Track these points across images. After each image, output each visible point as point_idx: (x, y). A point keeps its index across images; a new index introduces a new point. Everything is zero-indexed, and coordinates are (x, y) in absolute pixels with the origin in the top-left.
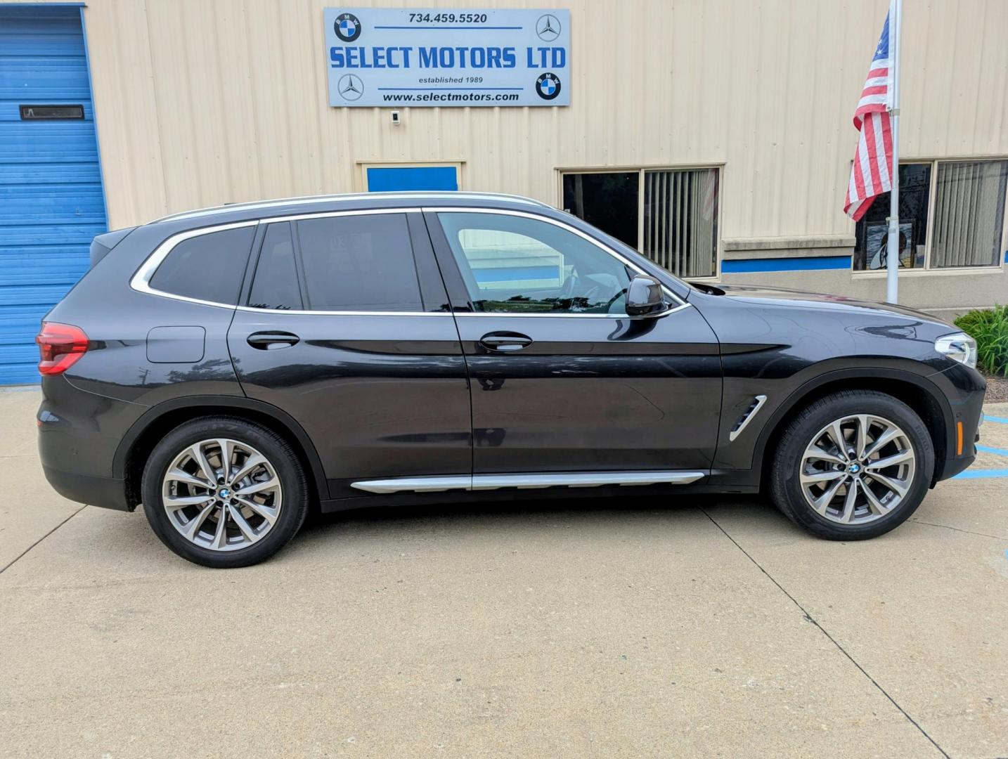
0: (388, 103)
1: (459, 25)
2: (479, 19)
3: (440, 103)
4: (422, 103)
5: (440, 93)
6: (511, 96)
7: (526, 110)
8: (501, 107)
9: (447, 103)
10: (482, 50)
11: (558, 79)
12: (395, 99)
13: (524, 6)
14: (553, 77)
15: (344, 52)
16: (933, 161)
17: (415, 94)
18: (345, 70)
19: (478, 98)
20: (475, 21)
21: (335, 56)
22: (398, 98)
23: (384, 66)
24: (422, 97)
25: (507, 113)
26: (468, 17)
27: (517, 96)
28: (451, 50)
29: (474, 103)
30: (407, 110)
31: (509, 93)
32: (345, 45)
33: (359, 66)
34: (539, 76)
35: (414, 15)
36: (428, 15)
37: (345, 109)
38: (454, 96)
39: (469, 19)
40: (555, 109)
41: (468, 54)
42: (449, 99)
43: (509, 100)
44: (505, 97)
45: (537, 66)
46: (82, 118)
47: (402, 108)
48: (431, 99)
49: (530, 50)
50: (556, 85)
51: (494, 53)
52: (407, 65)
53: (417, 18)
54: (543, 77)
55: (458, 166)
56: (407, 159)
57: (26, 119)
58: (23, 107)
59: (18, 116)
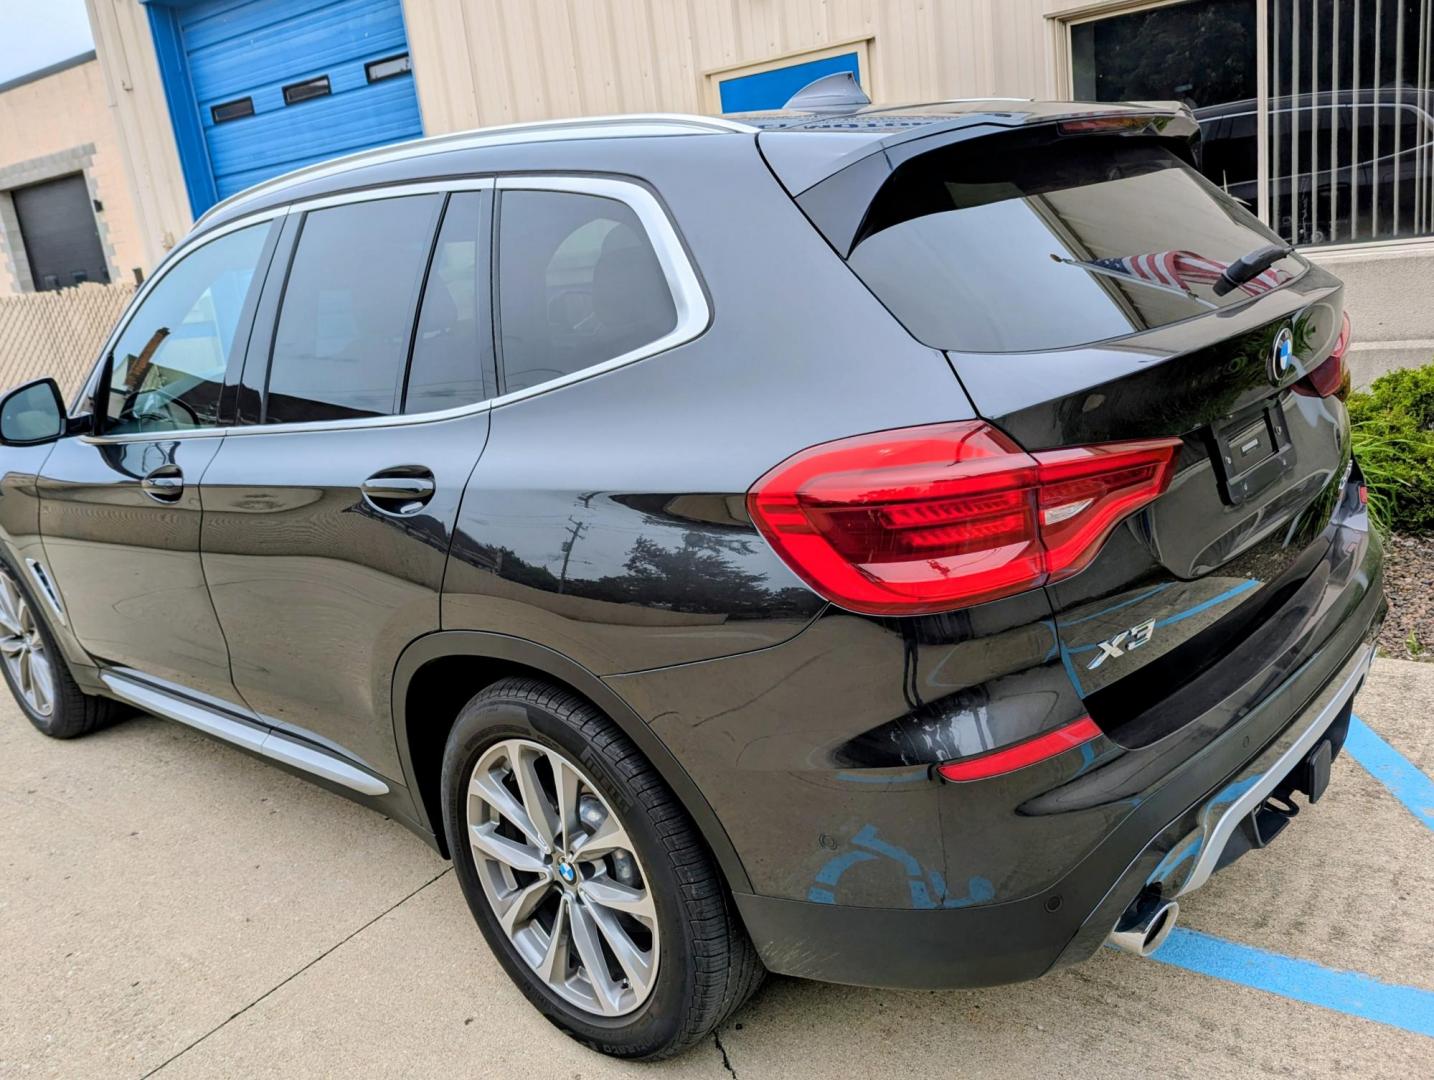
55: (861, 50)
56: (778, 53)
57: (372, 82)
58: (367, 67)
59: (364, 81)
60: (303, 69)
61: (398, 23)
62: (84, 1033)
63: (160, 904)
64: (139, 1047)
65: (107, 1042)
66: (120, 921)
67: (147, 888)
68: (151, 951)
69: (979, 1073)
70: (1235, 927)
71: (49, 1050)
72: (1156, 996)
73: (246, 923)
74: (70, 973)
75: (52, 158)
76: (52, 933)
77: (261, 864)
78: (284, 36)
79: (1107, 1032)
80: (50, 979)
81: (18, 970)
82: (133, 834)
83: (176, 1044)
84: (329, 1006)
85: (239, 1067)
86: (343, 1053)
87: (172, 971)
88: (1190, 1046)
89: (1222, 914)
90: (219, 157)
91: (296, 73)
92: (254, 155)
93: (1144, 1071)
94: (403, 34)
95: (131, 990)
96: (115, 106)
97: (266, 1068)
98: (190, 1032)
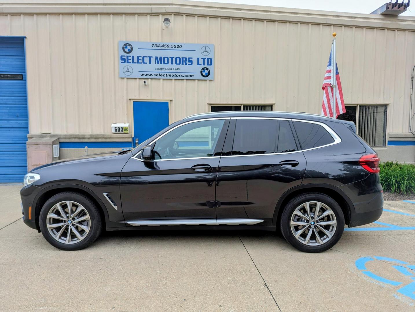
0: (142, 77)
1: (171, 48)
2: (179, 47)
3: (163, 77)
4: (156, 77)
5: (163, 73)
6: (191, 75)
7: (197, 81)
8: (187, 80)
9: (165, 77)
10: (180, 58)
11: (209, 70)
12: (145, 76)
13: (196, 42)
14: (207, 69)
15: (126, 58)
16: (357, 105)
17: (153, 74)
18: (126, 64)
19: (177, 76)
20: (177, 47)
21: (122, 58)
22: (146, 75)
23: (141, 63)
24: (156, 75)
25: (189, 82)
26: (175, 46)
27: (193, 76)
28: (168, 58)
29: (176, 78)
30: (150, 80)
31: (190, 74)
32: (126, 55)
33: (132, 63)
34: (202, 68)
35: (154, 45)
36: (159, 45)
37: (125, 79)
38: (168, 75)
39: (175, 47)
40: (208, 81)
41: (174, 60)
42: (166, 76)
43: (190, 77)
44: (188, 76)
45: (201, 65)
46: (22, 79)
47: (148, 79)
48: (159, 76)
49: (198, 59)
50: (209, 72)
51: (184, 59)
52: (150, 63)
53: (155, 46)
54: (203, 69)
55: (169, 102)
56: (149, 98)
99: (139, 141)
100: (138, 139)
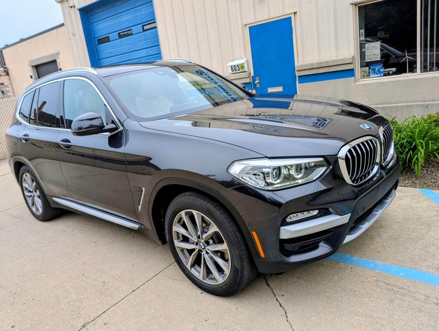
55: (292, 16)
56: (267, 17)
57: (144, 31)
58: (143, 26)
59: (142, 30)
60: (124, 27)
61: (153, 13)
62: (92, 295)
63: (107, 261)
64: (108, 299)
65: (99, 297)
66: (96, 265)
67: (102, 256)
68: (107, 273)
69: (359, 309)
70: (432, 269)
71: (82, 300)
72: (410, 288)
73: (132, 266)
74: (85, 279)
75: (47, 56)
76: (78, 269)
77: (133, 250)
78: (119, 18)
79: (396, 298)
80: (79, 281)
81: (70, 278)
82: (95, 242)
83: (119, 298)
84: (161, 289)
85: (138, 304)
86: (167, 301)
87: (114, 279)
88: (423, 302)
89: (427, 266)
90: (100, 54)
91: (122, 29)
92: (110, 53)
93: (409, 309)
94: (154, 16)
95: (103, 284)
96: (70, 40)
97: (146, 305)
98: (122, 295)
99: (259, 80)
100: (258, 77)
